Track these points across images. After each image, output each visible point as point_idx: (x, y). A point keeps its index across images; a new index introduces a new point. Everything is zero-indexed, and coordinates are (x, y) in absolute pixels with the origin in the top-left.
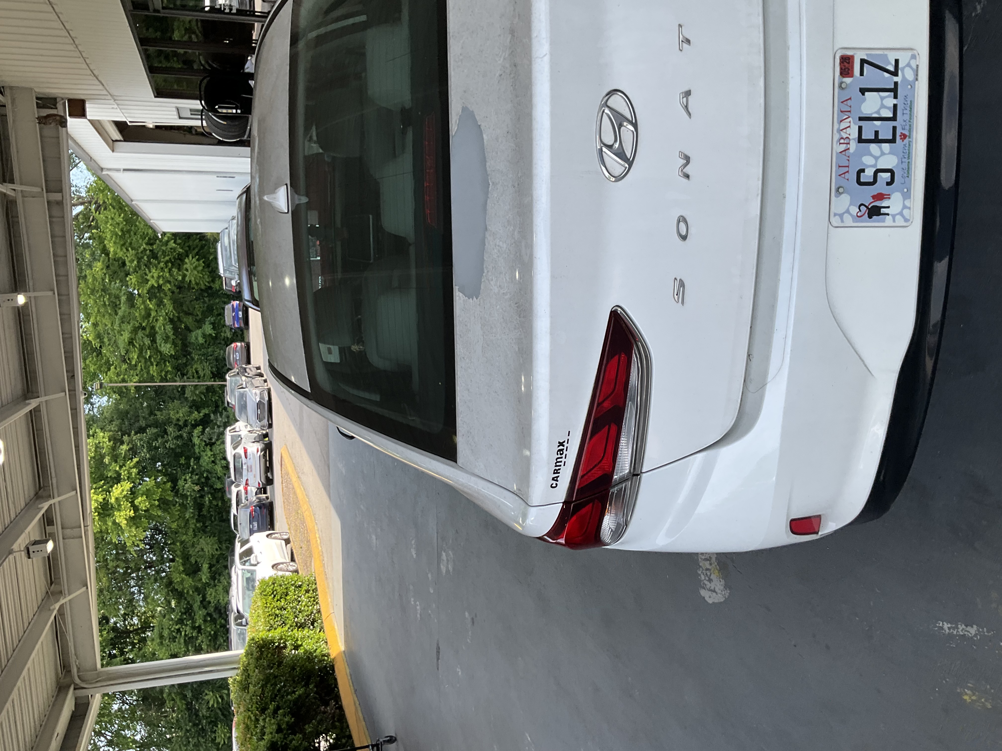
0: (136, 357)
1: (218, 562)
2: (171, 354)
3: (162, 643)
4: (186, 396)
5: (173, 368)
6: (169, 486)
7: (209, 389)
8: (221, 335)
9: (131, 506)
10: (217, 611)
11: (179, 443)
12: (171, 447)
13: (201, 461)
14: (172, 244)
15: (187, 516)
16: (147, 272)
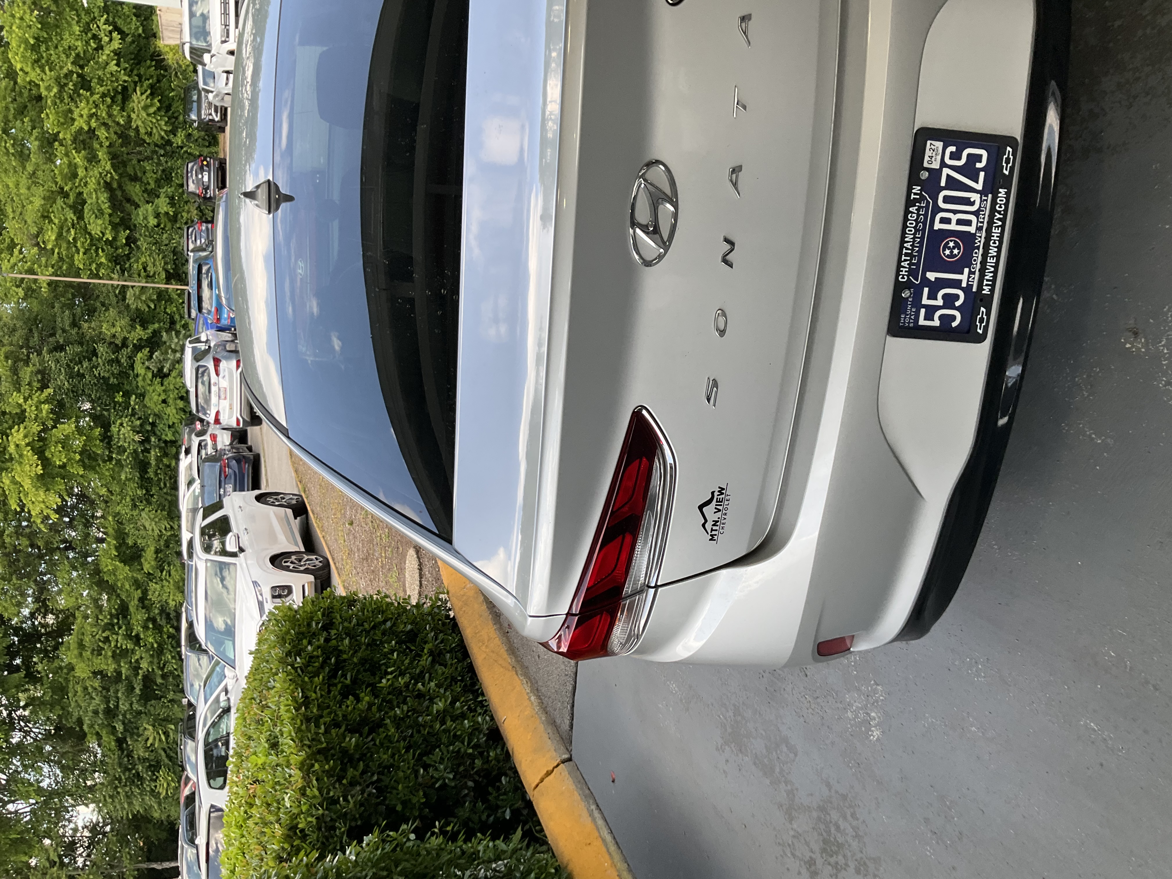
0: (53, 238)
1: (167, 546)
2: (107, 239)
3: (81, 655)
4: (127, 301)
5: (110, 261)
6: (97, 433)
7: (162, 295)
8: (182, 217)
9: (38, 459)
10: (164, 616)
11: (116, 369)
12: (102, 375)
13: (147, 399)
14: (113, 67)
15: (123, 477)
16: (73, 108)
